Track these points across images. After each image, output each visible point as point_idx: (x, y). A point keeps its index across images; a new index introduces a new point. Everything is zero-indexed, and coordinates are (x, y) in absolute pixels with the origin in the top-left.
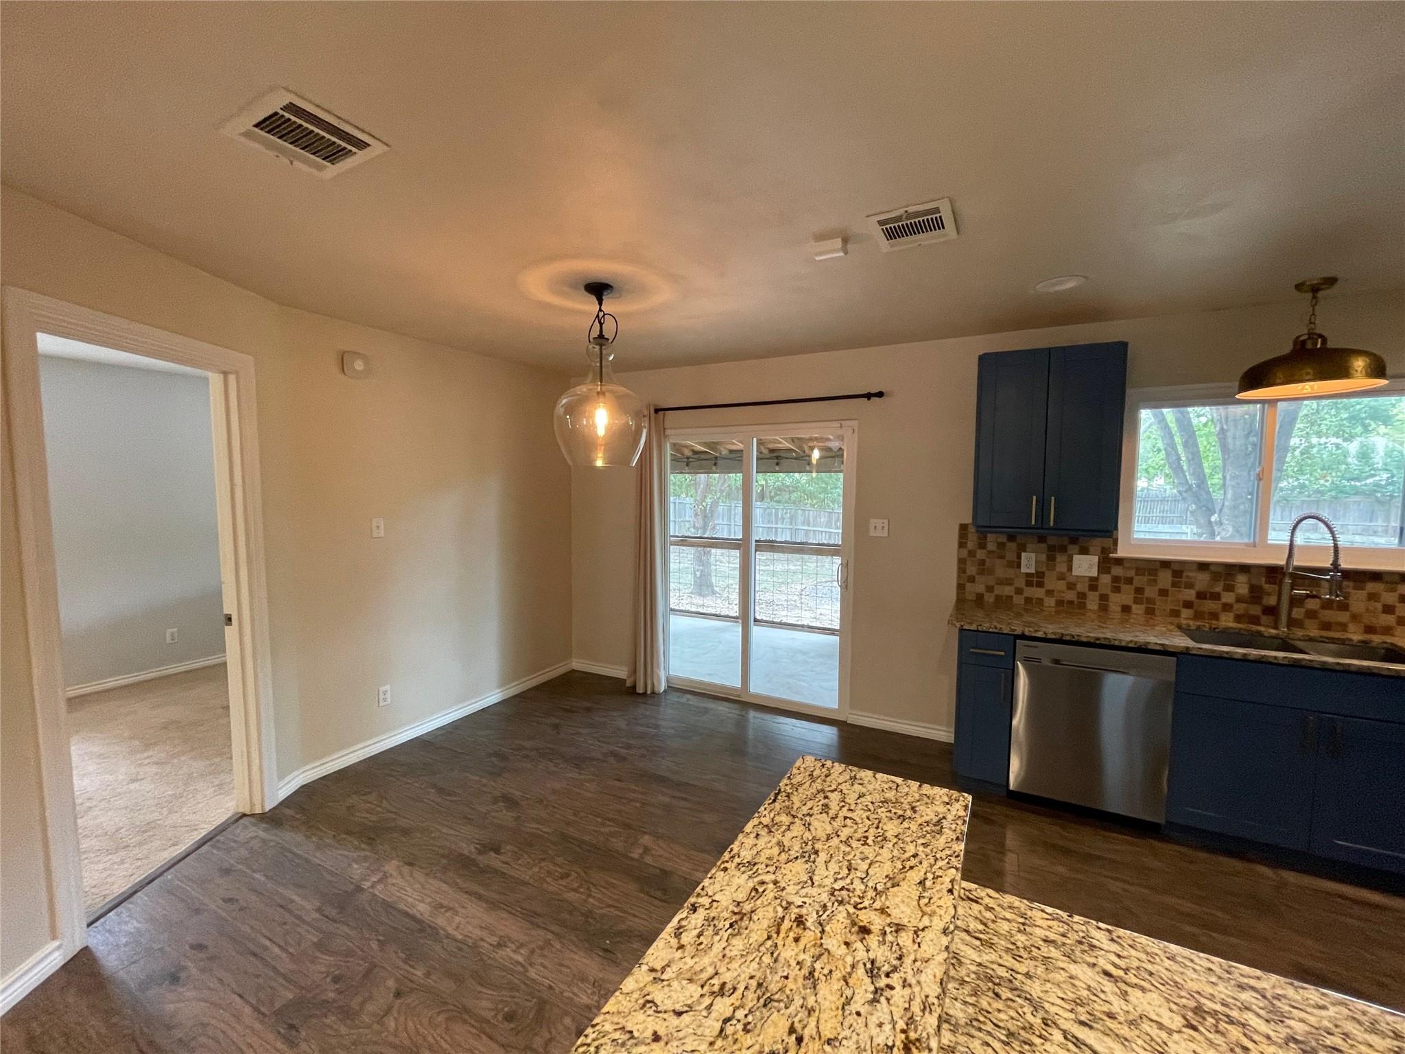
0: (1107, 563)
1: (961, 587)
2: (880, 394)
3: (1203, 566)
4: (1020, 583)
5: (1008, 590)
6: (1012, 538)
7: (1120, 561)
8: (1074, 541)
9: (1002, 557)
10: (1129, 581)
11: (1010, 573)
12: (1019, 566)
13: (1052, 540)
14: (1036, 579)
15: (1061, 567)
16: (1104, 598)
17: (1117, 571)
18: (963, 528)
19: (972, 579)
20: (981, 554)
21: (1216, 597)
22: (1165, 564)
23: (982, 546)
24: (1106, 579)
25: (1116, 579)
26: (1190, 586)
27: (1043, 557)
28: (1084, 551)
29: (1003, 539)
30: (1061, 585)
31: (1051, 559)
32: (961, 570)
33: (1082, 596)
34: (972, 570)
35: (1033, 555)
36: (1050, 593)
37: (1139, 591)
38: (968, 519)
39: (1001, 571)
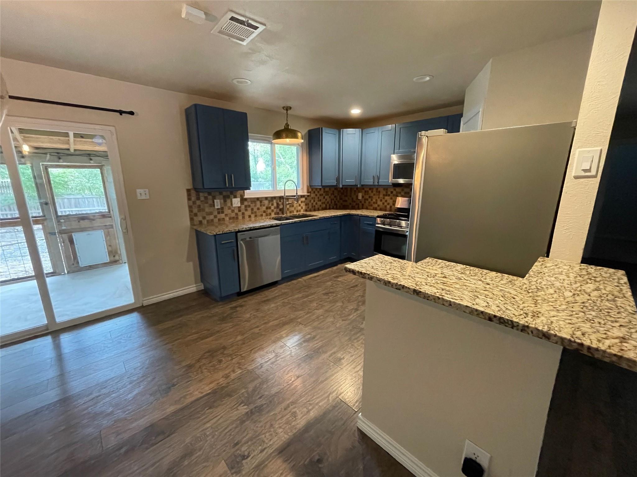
0: (243, 200)
1: (192, 219)
2: (132, 113)
3: (266, 198)
4: (216, 213)
5: (212, 217)
6: (209, 194)
7: (246, 199)
8: (232, 193)
9: (207, 203)
10: (249, 206)
11: (211, 209)
12: (214, 206)
13: (224, 193)
14: (221, 211)
15: (229, 204)
16: (243, 214)
17: (246, 203)
18: (188, 191)
19: (196, 215)
20: (198, 203)
21: (270, 208)
22: (258, 199)
23: (198, 199)
24: (243, 207)
25: (246, 206)
26: (264, 205)
27: (222, 201)
28: (235, 197)
29: (206, 195)
30: (230, 211)
31: (225, 201)
32: (191, 211)
33: (237, 214)
34: (195, 210)
35: (219, 201)
36: (226, 215)
37: (252, 209)
38: (190, 187)
39: (207, 210)
